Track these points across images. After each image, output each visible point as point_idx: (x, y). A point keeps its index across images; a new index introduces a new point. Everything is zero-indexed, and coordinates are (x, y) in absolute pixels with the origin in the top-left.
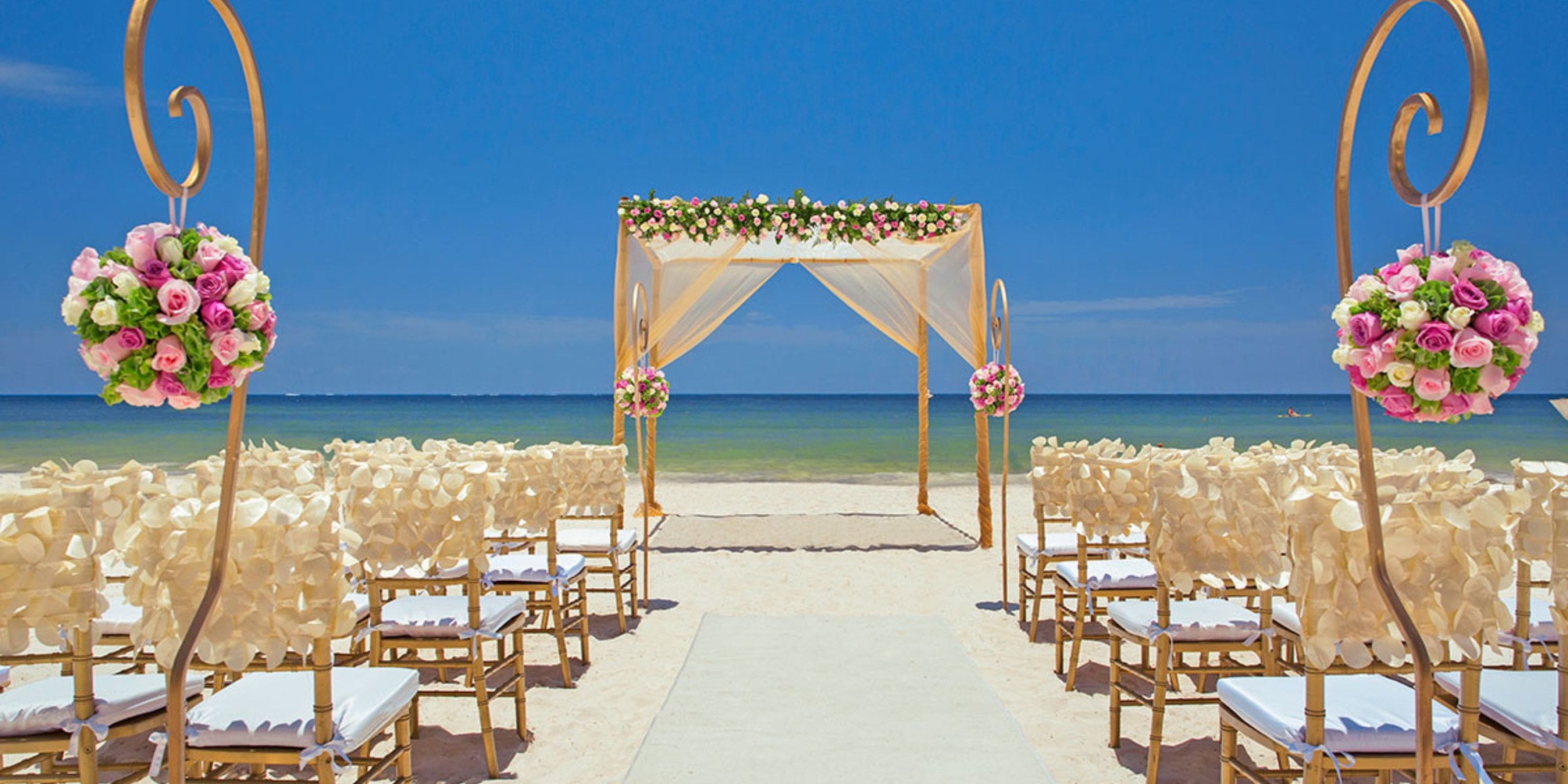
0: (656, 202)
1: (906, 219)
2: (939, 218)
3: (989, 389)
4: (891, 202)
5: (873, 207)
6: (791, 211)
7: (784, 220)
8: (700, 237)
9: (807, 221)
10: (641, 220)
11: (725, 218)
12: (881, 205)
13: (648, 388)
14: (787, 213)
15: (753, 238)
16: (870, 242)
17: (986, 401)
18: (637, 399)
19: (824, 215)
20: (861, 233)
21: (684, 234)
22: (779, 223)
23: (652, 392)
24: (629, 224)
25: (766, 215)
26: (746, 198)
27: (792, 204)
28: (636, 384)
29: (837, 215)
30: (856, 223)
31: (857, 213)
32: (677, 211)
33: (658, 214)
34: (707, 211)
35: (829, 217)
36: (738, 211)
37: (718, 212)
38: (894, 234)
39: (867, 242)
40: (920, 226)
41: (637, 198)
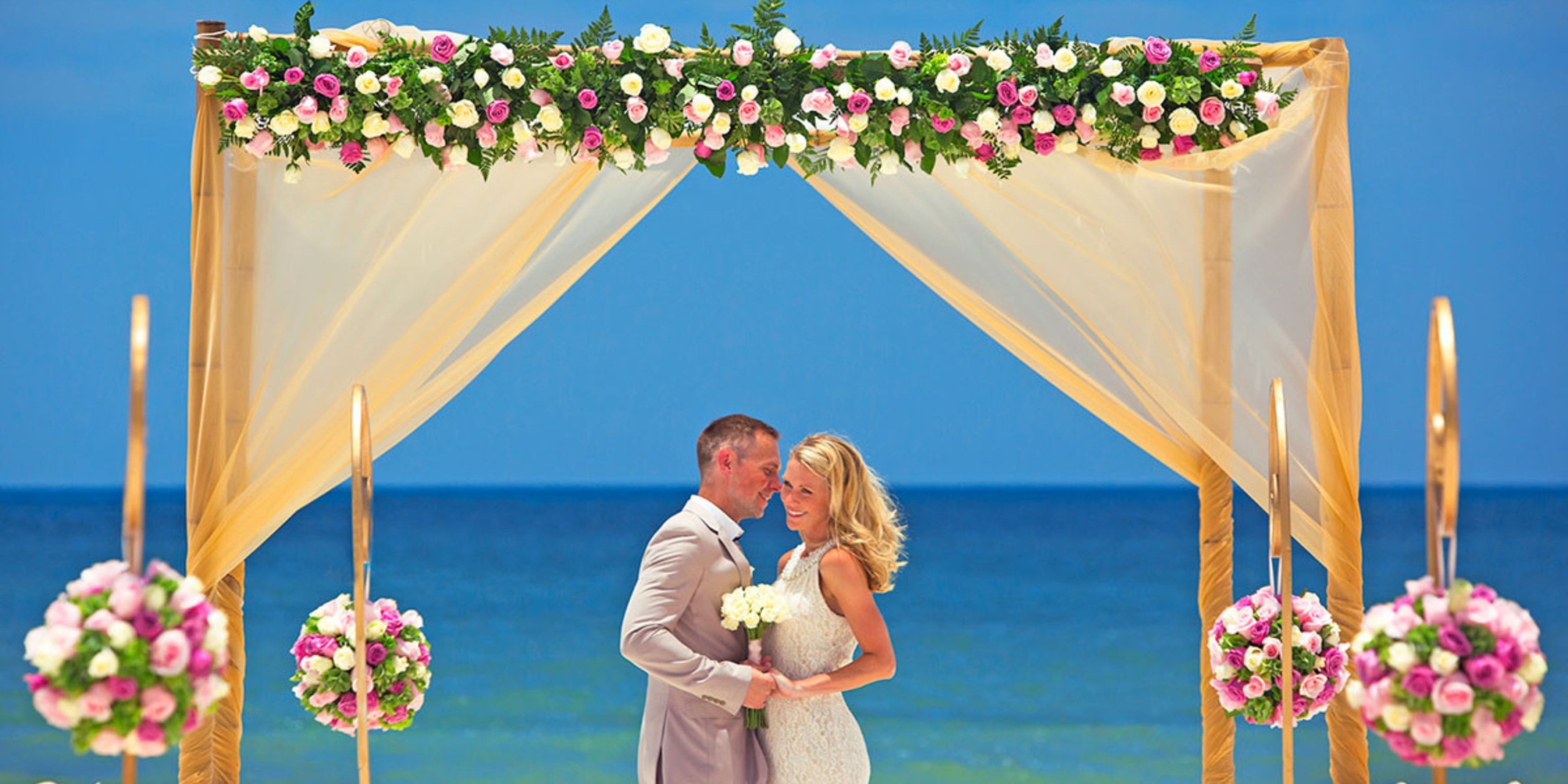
0: (320, 46)
1: (1101, 97)
2: (1207, 90)
3: (1253, 658)
4: (1055, 47)
5: (999, 60)
6: (742, 76)
7: (720, 105)
8: (458, 155)
9: (792, 104)
10: (273, 103)
11: (536, 97)
12: (1021, 57)
13: (389, 657)
14: (726, 82)
15: (625, 157)
16: (992, 165)
17: (1246, 689)
18: (362, 683)
19: (845, 90)
20: (958, 139)
21: (406, 146)
22: (704, 116)
23: (400, 665)
24: (235, 115)
25: (663, 88)
26: (599, 32)
27: (744, 53)
28: (362, 649)
29: (885, 89)
30: (946, 114)
31: (948, 82)
32: (386, 78)
33: (328, 85)
34: (481, 77)
35: (860, 93)
36: (576, 74)
37: (513, 78)
38: (1066, 145)
39: (981, 166)
40: (1146, 118)
41: (258, 33)
